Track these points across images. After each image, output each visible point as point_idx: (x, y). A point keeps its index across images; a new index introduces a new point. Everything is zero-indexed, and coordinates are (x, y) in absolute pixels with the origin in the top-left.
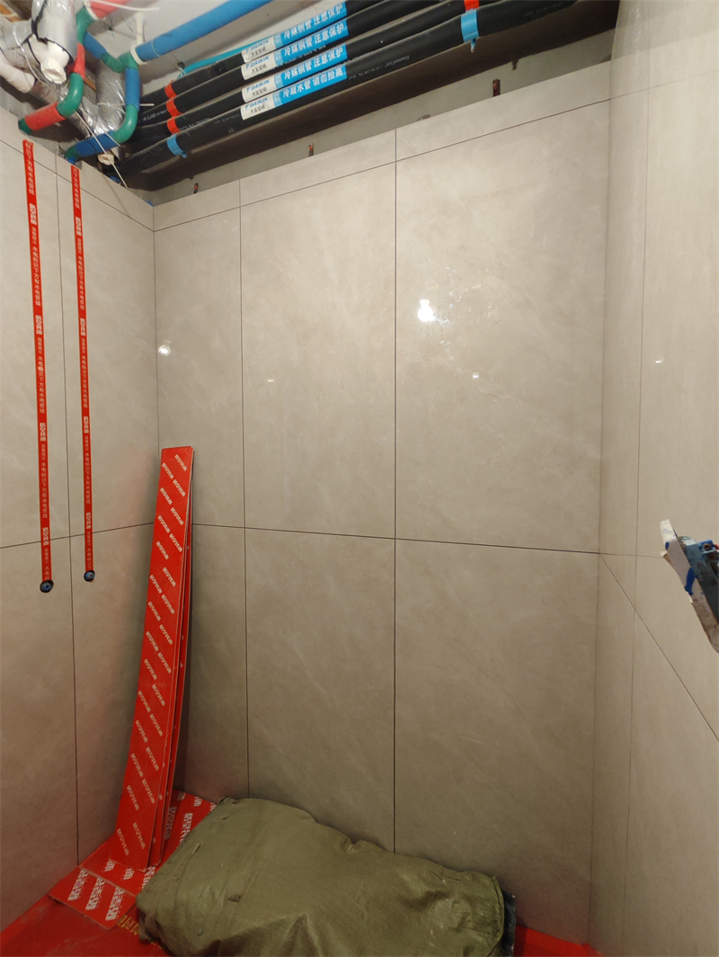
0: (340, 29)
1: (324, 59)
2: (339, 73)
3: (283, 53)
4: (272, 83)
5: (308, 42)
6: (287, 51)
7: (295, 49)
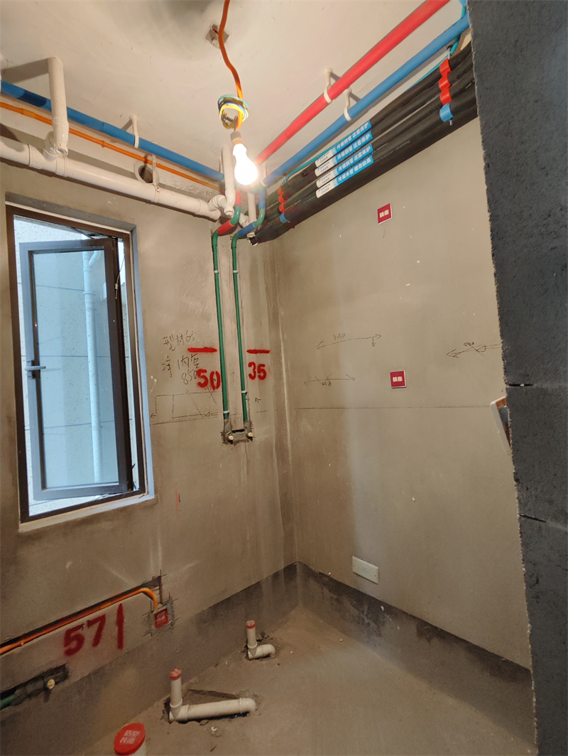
0: (368, 136)
1: (360, 155)
2: (369, 161)
3: (337, 158)
4: (332, 174)
5: (350, 149)
6: (339, 156)
7: (343, 154)
